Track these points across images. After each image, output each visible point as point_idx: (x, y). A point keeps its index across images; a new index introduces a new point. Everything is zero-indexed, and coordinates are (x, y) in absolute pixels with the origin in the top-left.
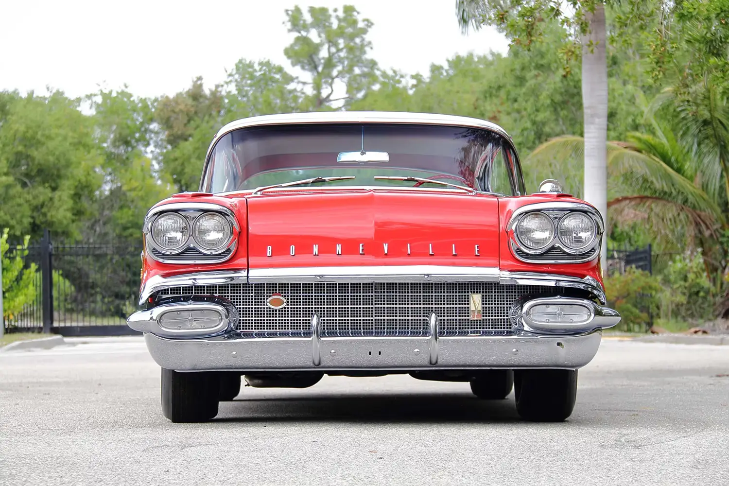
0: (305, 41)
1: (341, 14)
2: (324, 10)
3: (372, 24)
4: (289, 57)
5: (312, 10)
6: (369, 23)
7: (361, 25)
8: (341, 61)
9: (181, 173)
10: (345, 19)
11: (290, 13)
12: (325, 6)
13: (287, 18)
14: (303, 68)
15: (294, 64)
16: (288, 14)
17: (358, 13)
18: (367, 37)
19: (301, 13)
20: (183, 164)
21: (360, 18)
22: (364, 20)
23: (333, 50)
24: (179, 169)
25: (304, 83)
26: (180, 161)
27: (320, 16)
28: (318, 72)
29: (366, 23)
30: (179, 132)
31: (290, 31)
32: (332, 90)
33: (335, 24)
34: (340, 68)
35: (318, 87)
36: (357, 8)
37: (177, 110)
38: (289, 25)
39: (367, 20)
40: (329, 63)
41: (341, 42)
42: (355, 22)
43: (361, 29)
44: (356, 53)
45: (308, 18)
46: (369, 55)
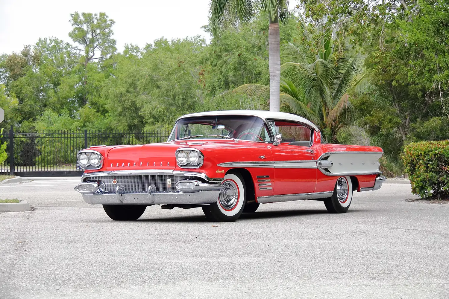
0: (81, 30)
1: (98, 17)
2: (90, 15)
3: (114, 22)
4: (72, 37)
5: (84, 15)
6: (113, 22)
7: (108, 22)
8: (98, 40)
9: (20, 92)
10: (100, 19)
11: (73, 15)
12: (91, 13)
13: (71, 18)
14: (79, 42)
15: (75, 41)
16: (72, 16)
17: (107, 17)
18: (112, 28)
19: (79, 16)
20: (21, 88)
21: (108, 19)
22: (110, 20)
23: (94, 34)
24: (19, 90)
25: (80, 50)
26: (19, 87)
27: (88, 17)
28: (87, 45)
29: (111, 21)
30: (18, 73)
31: (73, 25)
32: (94, 54)
33: (95, 22)
34: (97, 43)
35: (87, 53)
36: (107, 15)
37: (16, 62)
38: (73, 22)
39: (112, 20)
40: (92, 41)
41: (98, 31)
42: (106, 21)
43: (108, 24)
44: (105, 36)
45: (82, 18)
46: (112, 37)
